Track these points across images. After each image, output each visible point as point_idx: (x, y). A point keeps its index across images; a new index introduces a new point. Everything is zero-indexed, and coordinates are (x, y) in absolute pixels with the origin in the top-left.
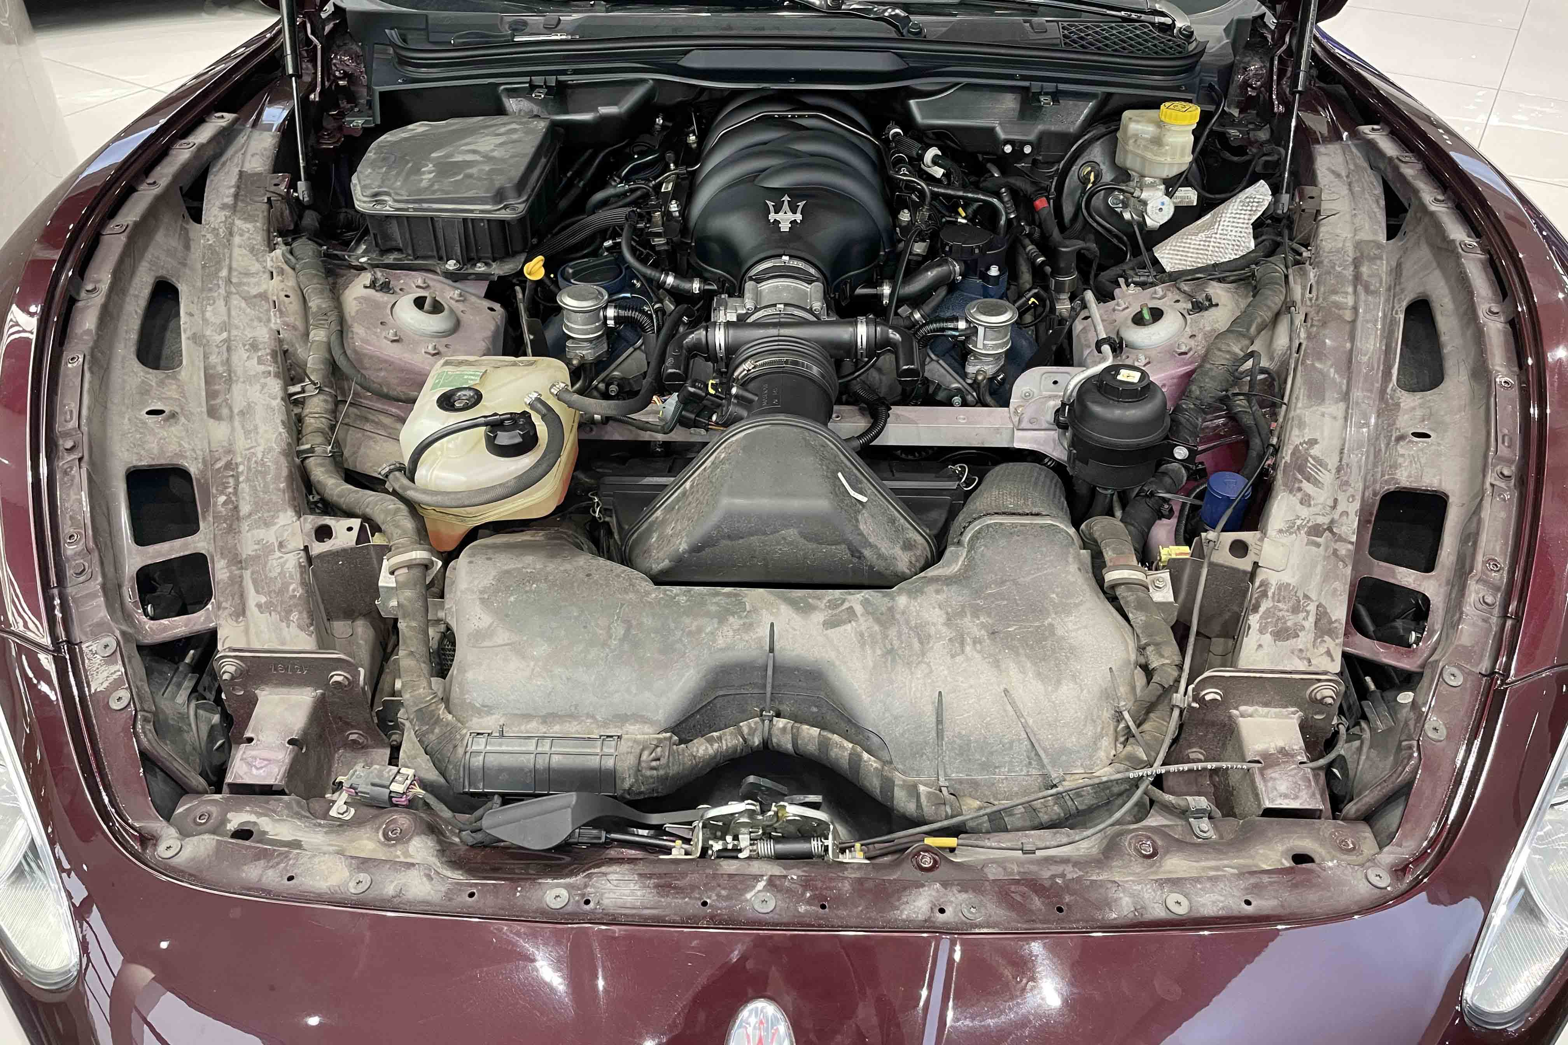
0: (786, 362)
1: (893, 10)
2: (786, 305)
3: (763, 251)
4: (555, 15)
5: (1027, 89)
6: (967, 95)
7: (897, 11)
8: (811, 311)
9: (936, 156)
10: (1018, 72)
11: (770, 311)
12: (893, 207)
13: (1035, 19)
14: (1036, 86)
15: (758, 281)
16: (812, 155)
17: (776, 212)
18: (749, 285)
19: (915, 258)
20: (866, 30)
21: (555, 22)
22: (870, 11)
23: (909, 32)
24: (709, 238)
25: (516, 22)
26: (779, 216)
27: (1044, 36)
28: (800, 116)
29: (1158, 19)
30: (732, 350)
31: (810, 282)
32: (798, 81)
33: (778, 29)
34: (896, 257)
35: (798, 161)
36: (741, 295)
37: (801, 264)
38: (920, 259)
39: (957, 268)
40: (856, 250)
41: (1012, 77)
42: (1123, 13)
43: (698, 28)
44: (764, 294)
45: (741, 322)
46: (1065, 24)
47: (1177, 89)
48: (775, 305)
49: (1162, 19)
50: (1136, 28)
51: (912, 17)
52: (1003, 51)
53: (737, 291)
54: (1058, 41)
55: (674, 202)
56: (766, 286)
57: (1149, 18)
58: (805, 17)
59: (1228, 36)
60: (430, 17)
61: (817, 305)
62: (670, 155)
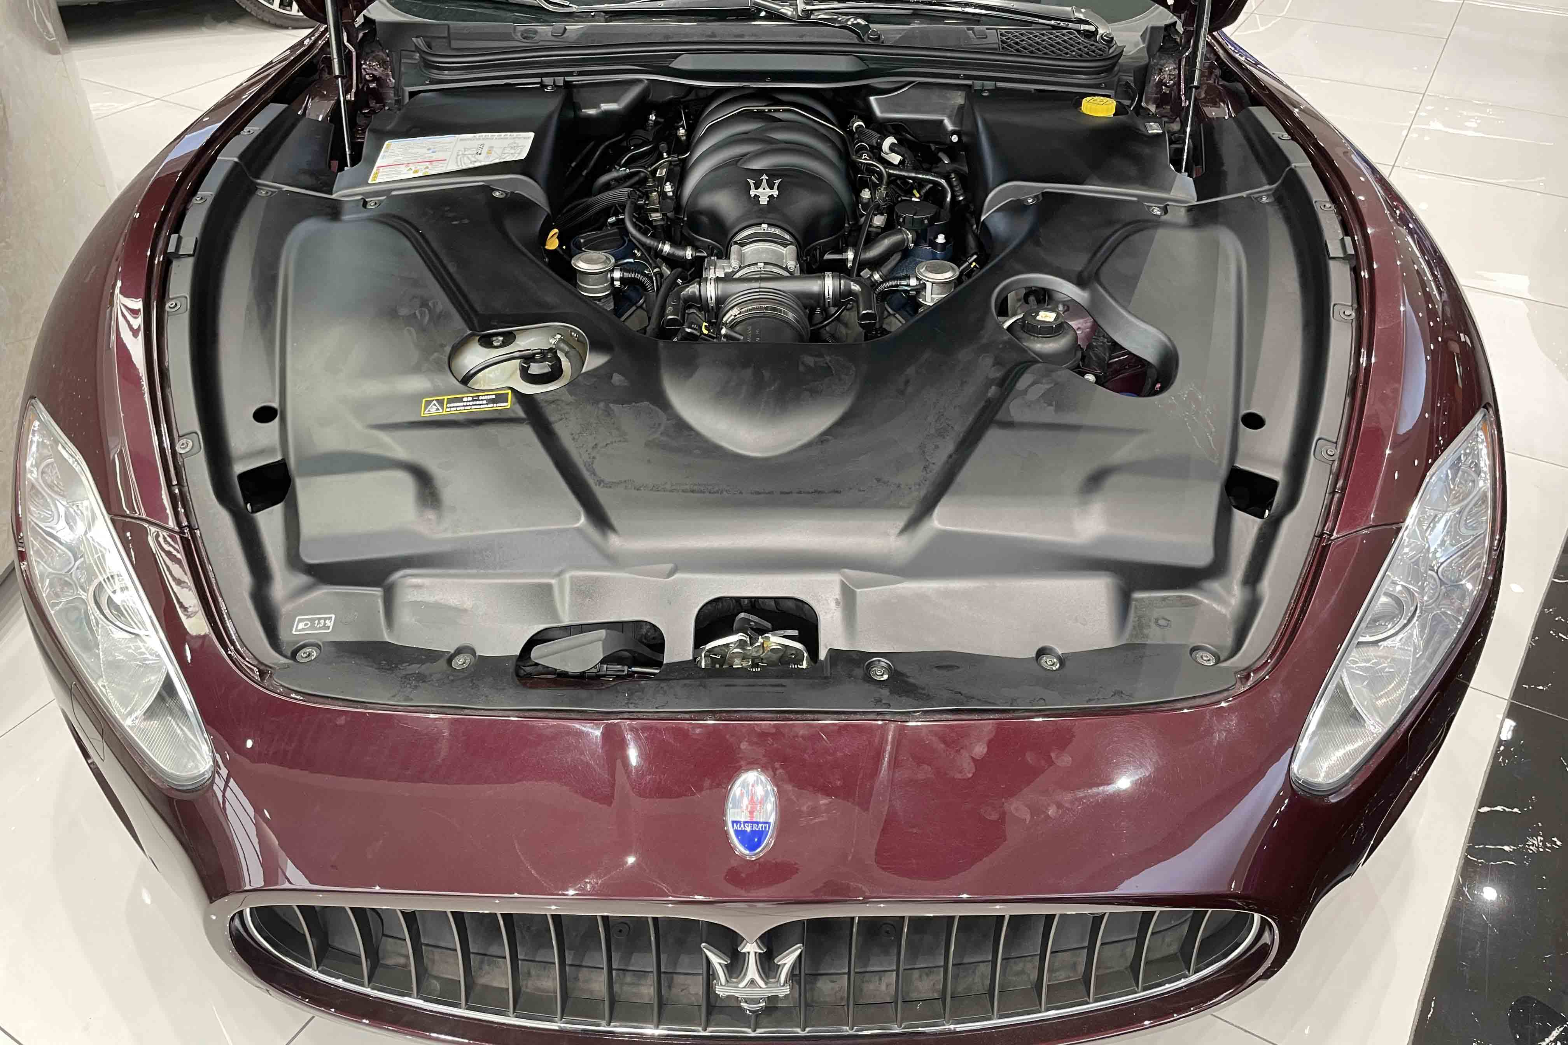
0: (766, 308)
1: (855, 19)
2: (765, 263)
3: (745, 221)
4: (562, 25)
5: (970, 86)
6: (919, 93)
7: (859, 21)
8: (786, 269)
9: (893, 144)
10: (962, 73)
11: (752, 269)
12: (855, 188)
13: (976, 27)
14: (978, 84)
15: (742, 245)
16: (786, 142)
17: (757, 188)
18: (734, 248)
19: (874, 230)
20: (832, 36)
21: (562, 31)
22: (835, 20)
23: (869, 38)
24: (701, 213)
25: (527, 31)
26: (759, 192)
27: (985, 41)
28: (775, 111)
29: (1083, 27)
30: (720, 301)
31: (785, 246)
32: (773, 81)
33: (756, 36)
34: (858, 228)
35: (774, 146)
36: (728, 257)
37: (777, 231)
38: (880, 230)
39: (910, 236)
40: (825, 221)
41: (957, 77)
42: (1053, 22)
43: (686, 36)
44: (747, 255)
45: (728, 278)
46: (1003, 31)
47: (1098, 86)
48: (756, 264)
49: (1087, 27)
50: (1063, 35)
51: (871, 26)
52: (949, 54)
53: (725, 255)
54: (996, 46)
55: (668, 183)
56: (747, 249)
57: (1076, 26)
58: (778, 25)
59: (1144, 41)
60: (451, 26)
61: (792, 264)
62: (663, 145)
